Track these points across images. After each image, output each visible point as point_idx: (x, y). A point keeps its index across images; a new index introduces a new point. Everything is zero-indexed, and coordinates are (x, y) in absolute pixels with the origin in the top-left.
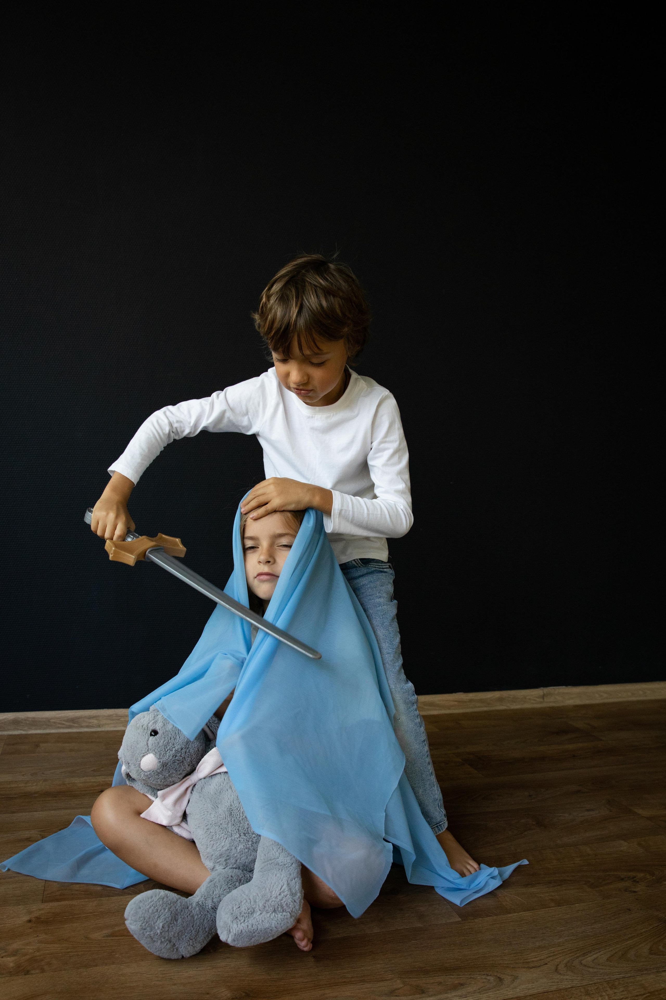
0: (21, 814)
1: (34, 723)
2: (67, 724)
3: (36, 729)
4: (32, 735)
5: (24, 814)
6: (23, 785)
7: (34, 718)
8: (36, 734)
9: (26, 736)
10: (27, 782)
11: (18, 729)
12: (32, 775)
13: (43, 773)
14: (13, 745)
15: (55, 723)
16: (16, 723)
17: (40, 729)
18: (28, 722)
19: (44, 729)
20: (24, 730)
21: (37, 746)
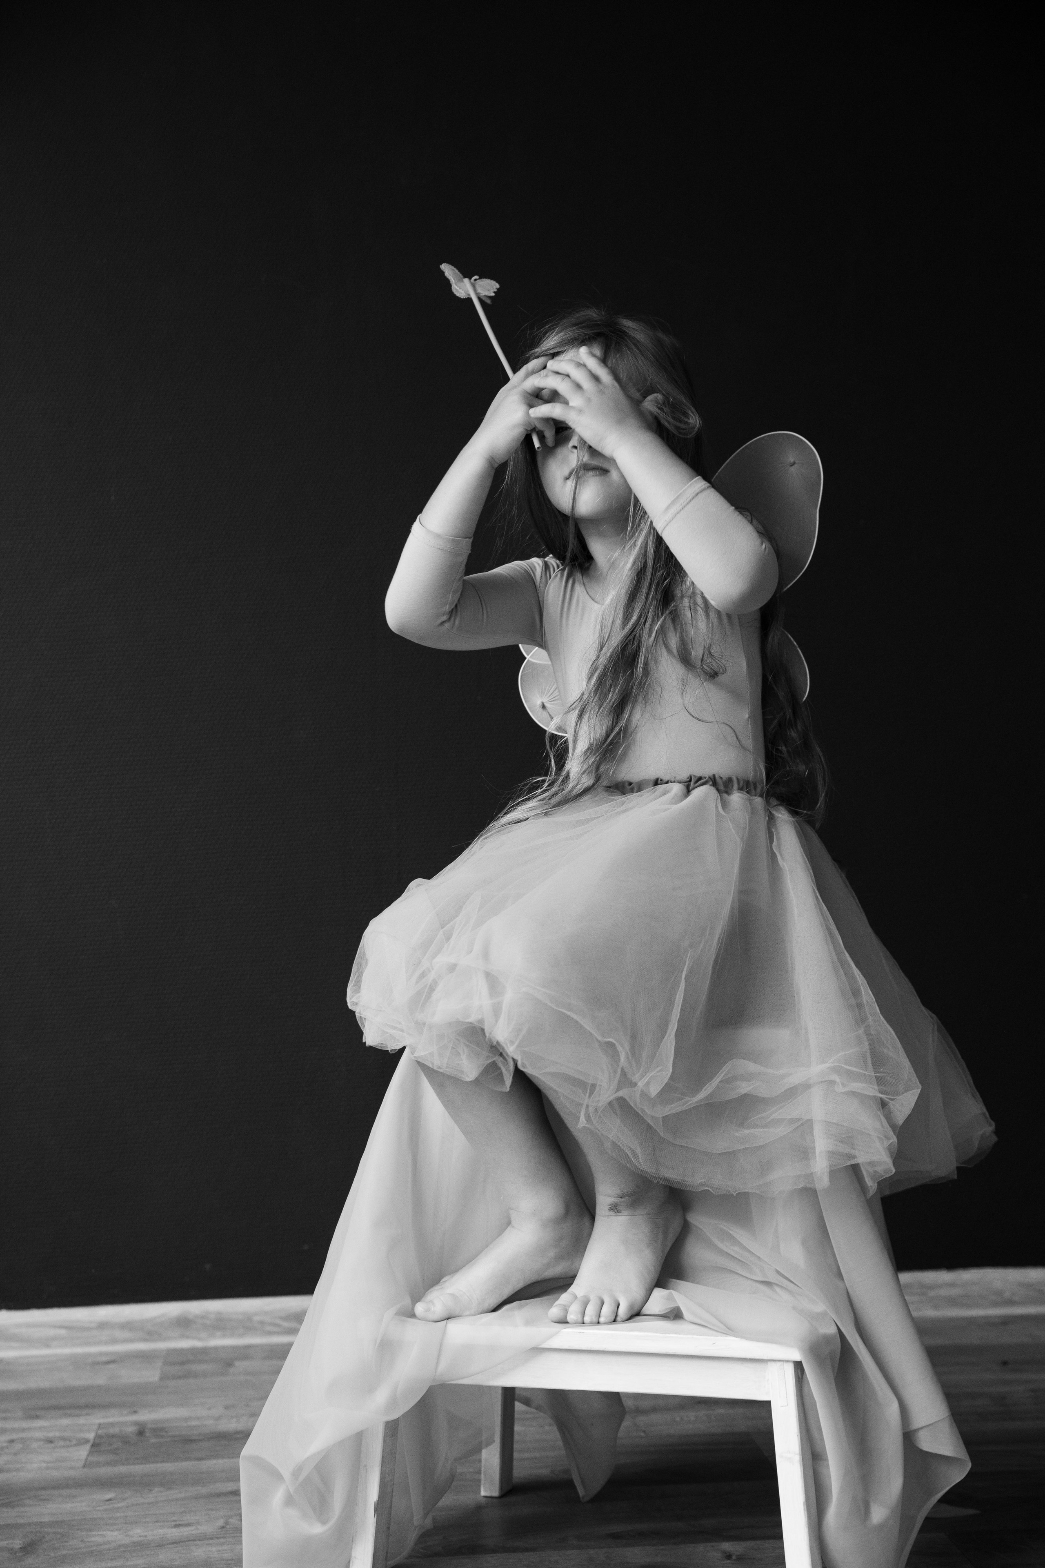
0: (213, 1462)
1: (220, 1324)
2: (286, 1324)
3: (224, 1336)
4: (216, 1349)
5: (220, 1461)
6: (211, 1422)
7: (219, 1313)
8: (224, 1348)
9: (204, 1351)
10: (219, 1418)
11: (188, 1337)
12: (227, 1407)
13: (247, 1405)
14: (182, 1363)
15: (262, 1323)
16: (184, 1323)
17: (232, 1336)
18: (208, 1322)
19: (241, 1335)
20: (200, 1339)
21: (229, 1364)
